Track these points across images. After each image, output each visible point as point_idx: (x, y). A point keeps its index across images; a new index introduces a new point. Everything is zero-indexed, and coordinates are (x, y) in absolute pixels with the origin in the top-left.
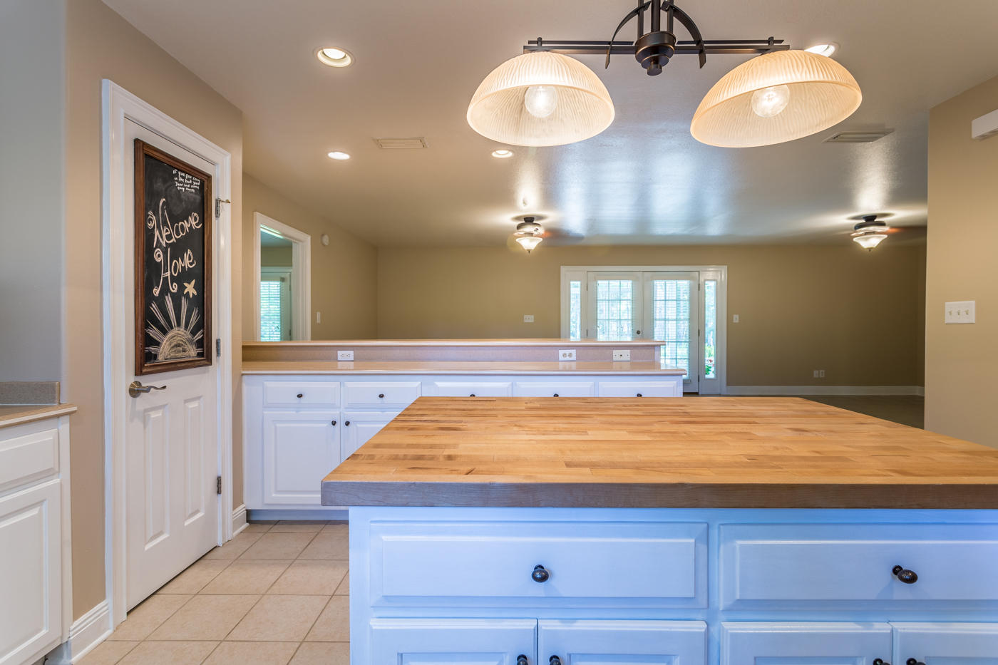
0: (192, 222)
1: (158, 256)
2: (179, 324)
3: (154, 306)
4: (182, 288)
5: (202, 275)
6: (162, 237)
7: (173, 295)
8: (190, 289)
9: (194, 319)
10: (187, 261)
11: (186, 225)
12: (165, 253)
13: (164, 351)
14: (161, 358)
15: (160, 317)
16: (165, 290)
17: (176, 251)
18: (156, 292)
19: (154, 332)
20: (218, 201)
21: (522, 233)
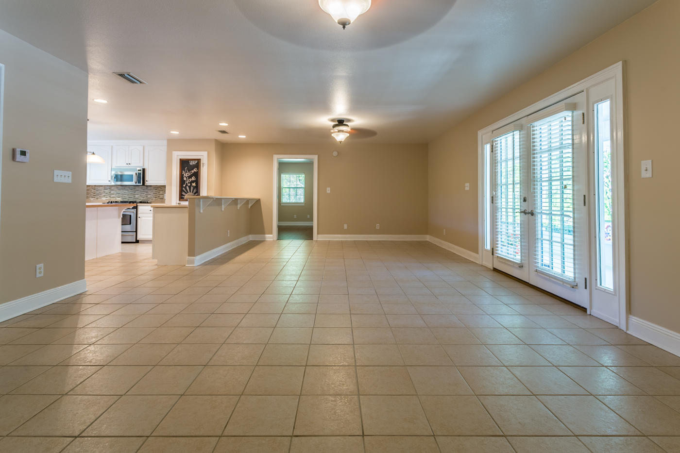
0: (195, 170)
1: (185, 179)
2: (190, 192)
3: (184, 189)
4: (191, 184)
5: (197, 181)
6: (186, 175)
7: (189, 186)
8: (194, 184)
9: (195, 191)
10: (193, 179)
11: (193, 171)
12: (186, 178)
13: (186, 196)
14: (185, 199)
15: (185, 190)
16: (187, 185)
17: (190, 177)
18: (184, 186)
19: (183, 193)
20: (203, 164)
21: (336, 130)
